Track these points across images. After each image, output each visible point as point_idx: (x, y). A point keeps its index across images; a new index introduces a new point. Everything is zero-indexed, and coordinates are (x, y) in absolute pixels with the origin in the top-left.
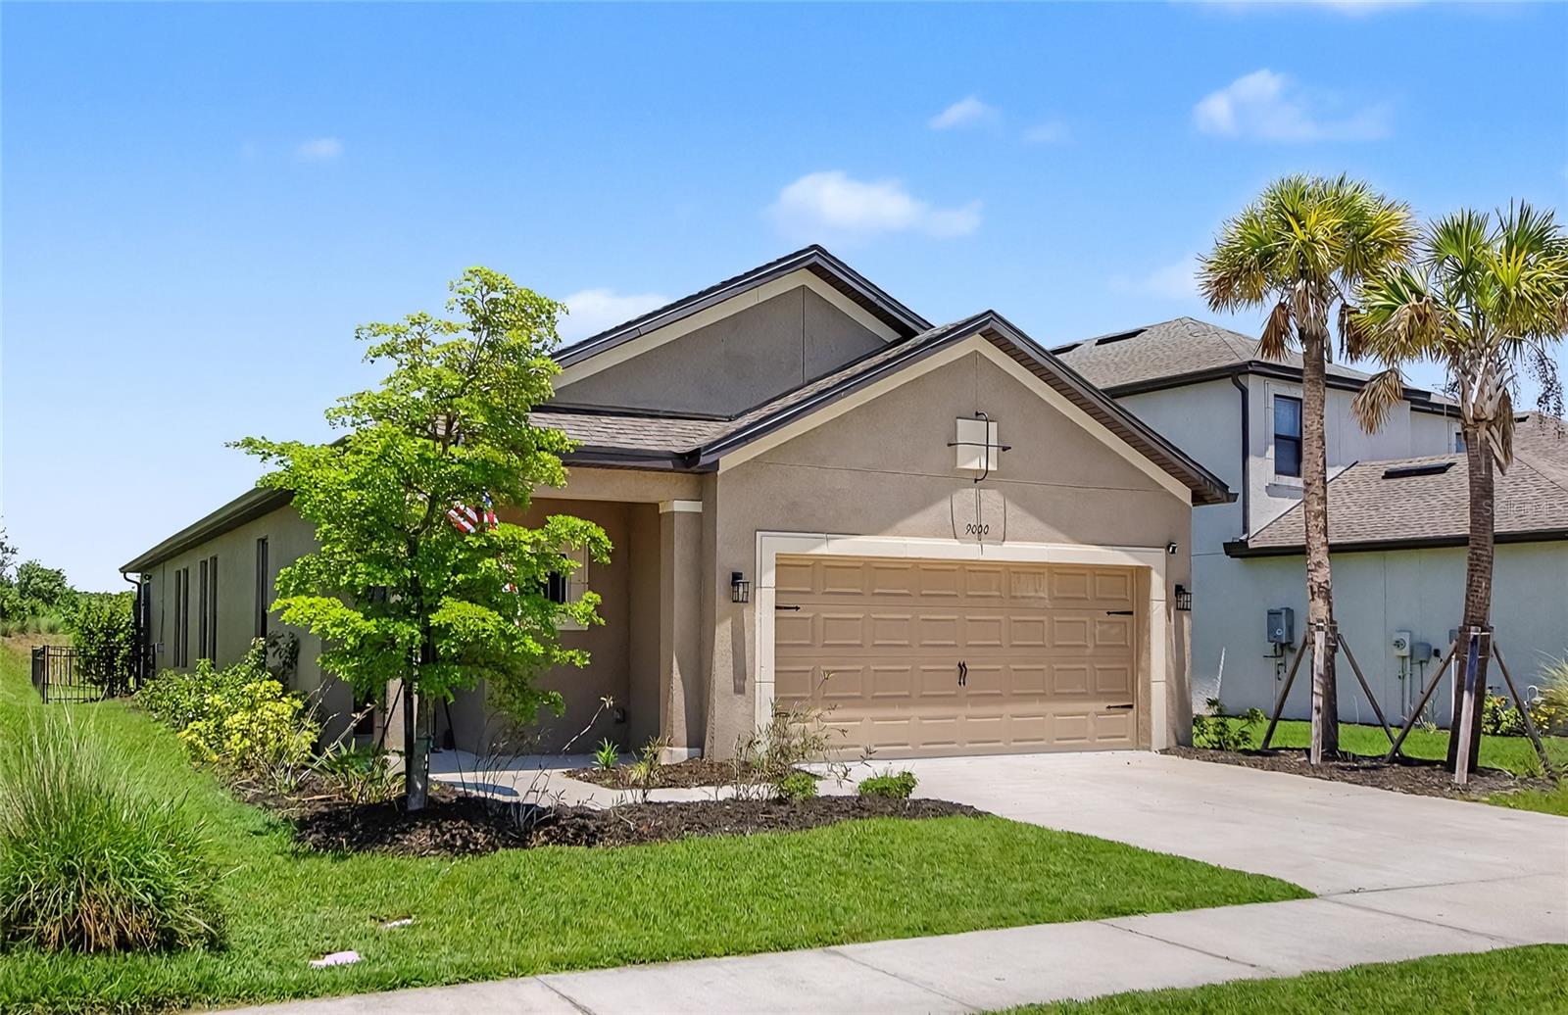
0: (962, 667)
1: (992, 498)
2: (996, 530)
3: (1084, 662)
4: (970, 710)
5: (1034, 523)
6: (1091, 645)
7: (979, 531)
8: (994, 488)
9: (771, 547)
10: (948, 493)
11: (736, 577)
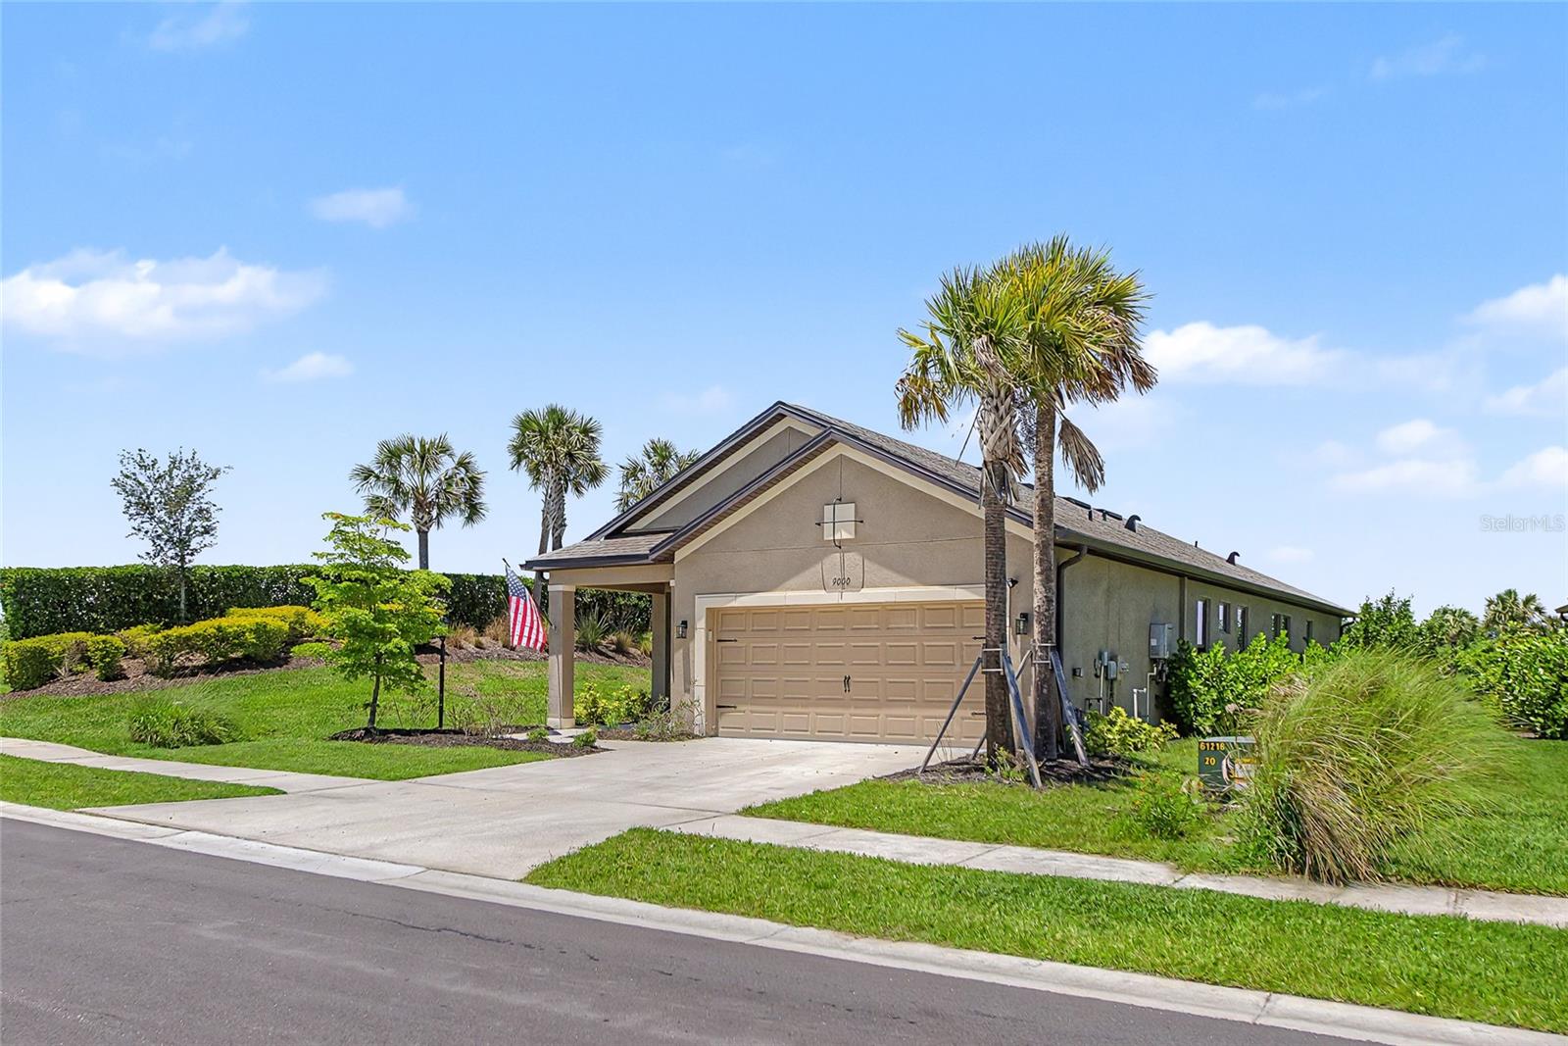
0: (847, 680)
1: (853, 558)
2: (855, 581)
3: (951, 677)
4: (852, 711)
5: (886, 573)
6: (958, 663)
7: (843, 583)
8: (854, 551)
9: (702, 604)
10: (820, 559)
11: (685, 623)
